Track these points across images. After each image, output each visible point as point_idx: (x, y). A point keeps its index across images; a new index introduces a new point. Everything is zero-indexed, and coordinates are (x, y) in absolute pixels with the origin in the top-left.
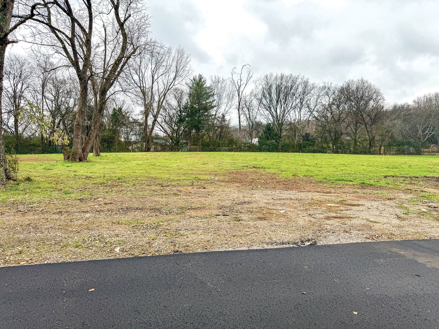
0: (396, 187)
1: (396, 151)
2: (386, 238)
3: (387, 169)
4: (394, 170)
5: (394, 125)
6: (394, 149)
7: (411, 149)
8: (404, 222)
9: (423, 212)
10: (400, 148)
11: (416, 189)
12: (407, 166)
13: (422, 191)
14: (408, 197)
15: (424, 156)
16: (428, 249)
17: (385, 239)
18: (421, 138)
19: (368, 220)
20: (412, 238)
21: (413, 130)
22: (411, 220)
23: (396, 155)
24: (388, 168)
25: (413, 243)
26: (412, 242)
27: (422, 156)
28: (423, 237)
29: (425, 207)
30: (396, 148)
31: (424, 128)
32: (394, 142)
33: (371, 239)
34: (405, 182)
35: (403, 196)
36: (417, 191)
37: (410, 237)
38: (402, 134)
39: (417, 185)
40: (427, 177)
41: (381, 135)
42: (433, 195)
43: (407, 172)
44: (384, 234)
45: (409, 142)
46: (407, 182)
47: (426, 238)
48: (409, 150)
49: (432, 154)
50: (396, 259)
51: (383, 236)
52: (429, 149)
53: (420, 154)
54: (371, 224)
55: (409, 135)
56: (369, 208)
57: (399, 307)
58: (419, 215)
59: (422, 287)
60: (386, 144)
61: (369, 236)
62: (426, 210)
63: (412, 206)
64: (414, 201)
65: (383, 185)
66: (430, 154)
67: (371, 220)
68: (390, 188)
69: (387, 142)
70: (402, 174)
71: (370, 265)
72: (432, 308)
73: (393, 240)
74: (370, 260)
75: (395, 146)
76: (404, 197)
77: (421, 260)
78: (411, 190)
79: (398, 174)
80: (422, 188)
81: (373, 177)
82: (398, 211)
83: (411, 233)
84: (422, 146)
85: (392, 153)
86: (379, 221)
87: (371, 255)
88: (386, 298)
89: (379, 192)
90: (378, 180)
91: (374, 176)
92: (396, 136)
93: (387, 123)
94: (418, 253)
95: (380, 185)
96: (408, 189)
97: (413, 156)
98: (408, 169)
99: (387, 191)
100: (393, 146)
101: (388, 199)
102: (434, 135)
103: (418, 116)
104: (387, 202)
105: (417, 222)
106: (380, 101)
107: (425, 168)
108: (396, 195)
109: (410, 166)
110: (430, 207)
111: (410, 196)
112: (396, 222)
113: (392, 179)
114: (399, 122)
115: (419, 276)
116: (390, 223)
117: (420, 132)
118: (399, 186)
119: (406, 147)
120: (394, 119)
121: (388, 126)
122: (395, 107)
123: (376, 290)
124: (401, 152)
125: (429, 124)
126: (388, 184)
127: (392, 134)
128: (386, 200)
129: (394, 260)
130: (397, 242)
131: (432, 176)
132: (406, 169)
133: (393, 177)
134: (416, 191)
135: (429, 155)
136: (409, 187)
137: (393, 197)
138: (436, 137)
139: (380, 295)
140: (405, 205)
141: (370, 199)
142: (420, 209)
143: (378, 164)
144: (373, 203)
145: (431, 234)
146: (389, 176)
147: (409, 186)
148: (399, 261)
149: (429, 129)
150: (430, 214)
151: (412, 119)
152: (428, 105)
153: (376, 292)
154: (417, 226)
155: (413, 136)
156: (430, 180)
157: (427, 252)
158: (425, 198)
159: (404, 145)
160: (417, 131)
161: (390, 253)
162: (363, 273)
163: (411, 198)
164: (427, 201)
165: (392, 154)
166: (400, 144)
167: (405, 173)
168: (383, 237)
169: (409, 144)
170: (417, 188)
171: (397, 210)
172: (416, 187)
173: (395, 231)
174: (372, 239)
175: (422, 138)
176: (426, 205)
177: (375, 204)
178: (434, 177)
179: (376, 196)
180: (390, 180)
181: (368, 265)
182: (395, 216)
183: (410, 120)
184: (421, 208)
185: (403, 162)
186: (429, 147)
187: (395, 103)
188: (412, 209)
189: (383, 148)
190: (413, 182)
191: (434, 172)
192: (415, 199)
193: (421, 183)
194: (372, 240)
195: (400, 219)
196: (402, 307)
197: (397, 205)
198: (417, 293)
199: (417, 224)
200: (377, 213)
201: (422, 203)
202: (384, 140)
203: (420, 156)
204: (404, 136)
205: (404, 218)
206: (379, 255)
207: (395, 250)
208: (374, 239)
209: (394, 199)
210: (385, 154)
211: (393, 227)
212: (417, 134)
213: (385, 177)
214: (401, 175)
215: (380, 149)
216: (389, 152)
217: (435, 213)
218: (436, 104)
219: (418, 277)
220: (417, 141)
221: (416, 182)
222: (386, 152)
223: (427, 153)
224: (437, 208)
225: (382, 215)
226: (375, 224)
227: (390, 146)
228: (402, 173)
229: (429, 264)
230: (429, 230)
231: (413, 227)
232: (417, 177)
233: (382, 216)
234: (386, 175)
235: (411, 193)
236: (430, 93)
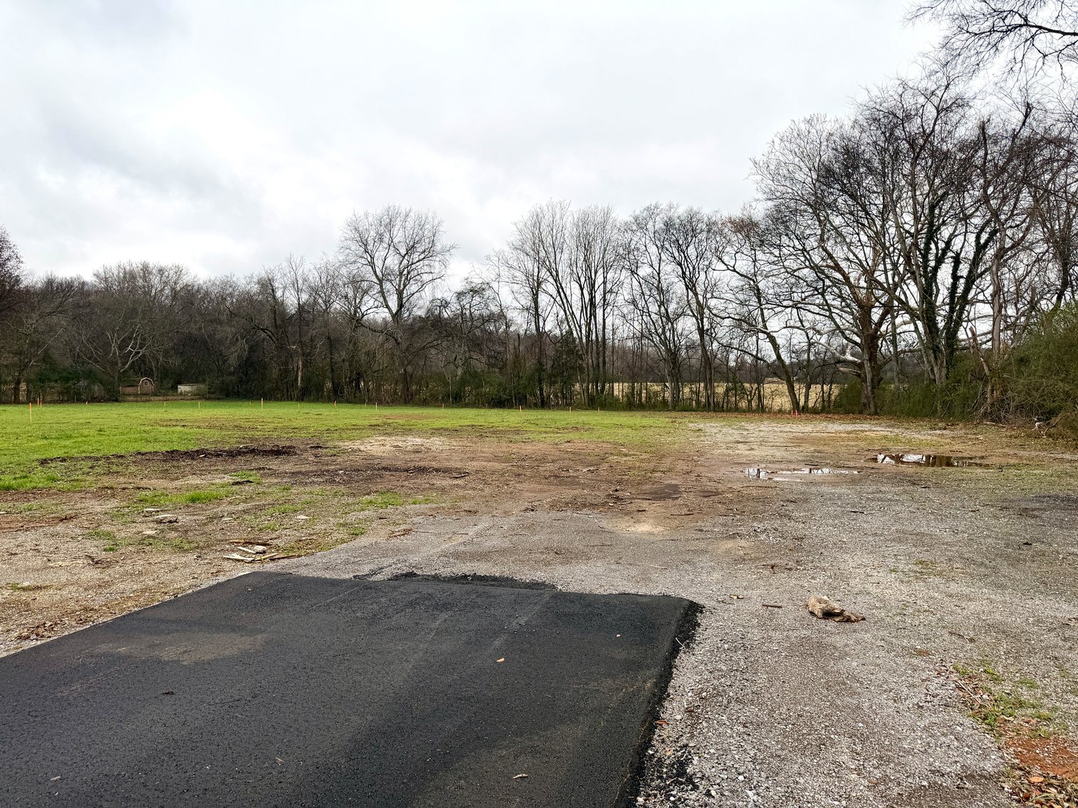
0: (75, 487)
1: (60, 393)
2: (74, 623)
3: (45, 442)
4: (63, 443)
5: (51, 329)
6: (53, 388)
7: (97, 389)
8: (110, 571)
9: (149, 537)
10: (69, 387)
11: (123, 486)
12: (92, 432)
13: (139, 488)
14: (109, 506)
15: (126, 404)
16: (177, 621)
17: (71, 627)
18: (117, 364)
19: (15, 587)
20: (136, 606)
21: (97, 344)
22: (125, 563)
23: (60, 403)
24: (46, 438)
25: (144, 619)
26: (141, 616)
27: (122, 404)
28: (160, 598)
29: (151, 525)
30: (58, 386)
31: (123, 340)
32: (54, 370)
33: (35, 637)
34: (95, 471)
35: (97, 507)
36: (127, 488)
37: (131, 606)
38: (71, 351)
39: (124, 475)
40: (142, 455)
41: (16, 354)
42: (163, 494)
43: (96, 446)
44: (66, 614)
45: (91, 372)
46: (99, 470)
47: (167, 598)
48: (90, 390)
49: (144, 398)
50: (112, 670)
51: (65, 619)
52: (135, 388)
53: (117, 400)
54: (25, 596)
55: (89, 356)
56: (12, 554)
57: (143, 791)
58: (141, 547)
59: (182, 719)
60: (33, 376)
61: (26, 630)
62: (154, 532)
63: (122, 527)
64: (124, 515)
65: (41, 485)
66: (139, 399)
67: (26, 584)
68: (60, 491)
69: (36, 370)
70: (84, 452)
71: (48, 709)
72: (212, 757)
73: (93, 622)
74: (45, 697)
75: (56, 381)
76: (98, 509)
77: (169, 653)
78: (112, 488)
79: (74, 453)
80: (137, 480)
81: (10, 466)
82: (93, 547)
83: (131, 595)
84: (120, 379)
85: (48, 398)
86: (47, 583)
87: (45, 683)
88: (107, 783)
89: (34, 503)
90: (24, 474)
91: (11, 463)
92: (56, 355)
93: (32, 321)
94: (157, 640)
95: (33, 484)
96: (107, 488)
97: (101, 406)
98: (98, 438)
99: (53, 499)
100: (49, 380)
101: (61, 520)
102: (144, 355)
103: (108, 309)
104: (60, 528)
105: (140, 565)
106: (9, 264)
107: (134, 432)
108: (79, 505)
109: (100, 431)
110: (160, 522)
111: (112, 504)
112: (92, 575)
113: (63, 467)
114: (61, 321)
115: (172, 693)
116: (76, 583)
117: (114, 348)
118: (83, 483)
119: (83, 383)
120: (50, 314)
121: (36, 330)
122: (50, 282)
123: (79, 773)
124: (72, 396)
125: (134, 330)
126: (54, 480)
127: (46, 352)
128: (57, 524)
129: (106, 676)
130: (106, 625)
131: (152, 450)
132: (92, 438)
133: (64, 460)
134: (124, 489)
135: (137, 401)
136: (107, 481)
137: (70, 512)
138: (150, 362)
139: (92, 779)
140: (105, 528)
141: (10, 528)
142: (141, 532)
143: (18, 431)
144: (21, 537)
145: (175, 585)
146: (52, 460)
147: (105, 479)
148: (120, 674)
149: (133, 342)
150: (164, 539)
151: (94, 317)
152: (128, 288)
153: (78, 779)
154: (141, 573)
155: (99, 356)
156: (149, 460)
157: (177, 631)
158: (148, 504)
159: (78, 378)
160: (108, 344)
161: (94, 660)
162: (34, 741)
163: (115, 508)
164: (153, 509)
165: (50, 402)
166: (68, 377)
167: (90, 448)
168: (67, 622)
169: (90, 375)
170: (125, 483)
171: (88, 543)
172: (121, 479)
173: (94, 598)
174: (37, 635)
175: (119, 362)
176: (151, 519)
177: (28, 538)
178: (157, 452)
179: (27, 515)
180: (56, 470)
181: (43, 713)
182: (85, 561)
183: (90, 320)
184: (140, 527)
185: (81, 421)
186: (135, 384)
187: (50, 274)
188: (123, 535)
189: (23, 386)
190: (114, 468)
191: (156, 440)
192: (127, 510)
193: (132, 468)
194: (37, 640)
195: (99, 565)
196: (150, 787)
197: (87, 531)
198: (176, 737)
199: (140, 568)
200: (39, 562)
201: (143, 517)
202: (26, 366)
203: (117, 404)
204: (77, 358)
205: (109, 560)
206: (67, 674)
207: (104, 648)
208: (43, 636)
209: (76, 516)
210: (31, 400)
211: (86, 590)
212: (107, 353)
213: (44, 462)
214: (84, 455)
215: (17, 389)
216: (41, 397)
217: (174, 534)
218: (144, 287)
219: (168, 697)
220: (109, 369)
221: (120, 469)
222: (32, 396)
223: (132, 398)
224: (175, 521)
225: (52, 565)
226: (38, 594)
227: (42, 381)
228: (85, 447)
229: (186, 656)
230: (169, 577)
231: (134, 579)
232: (122, 457)
233: (52, 567)
234: (44, 457)
235: (113, 496)
236: (132, 261)
